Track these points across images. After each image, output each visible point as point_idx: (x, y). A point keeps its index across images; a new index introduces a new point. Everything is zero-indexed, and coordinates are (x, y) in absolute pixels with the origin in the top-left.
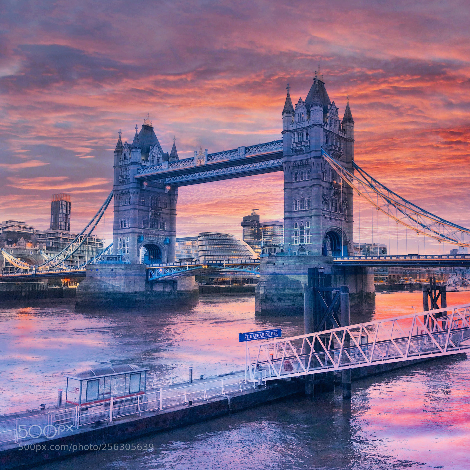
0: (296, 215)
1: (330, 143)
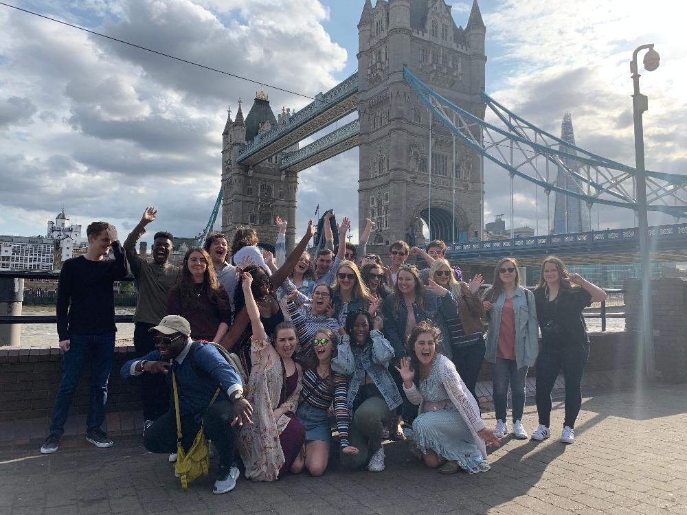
0: (373, 184)
1: (430, 61)
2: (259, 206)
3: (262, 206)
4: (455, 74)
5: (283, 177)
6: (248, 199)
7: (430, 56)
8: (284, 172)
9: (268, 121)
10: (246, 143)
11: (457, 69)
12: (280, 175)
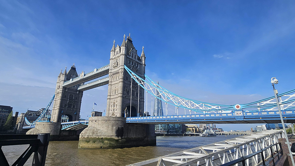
0: (112, 97)
1: (131, 64)
2: (68, 101)
4: (137, 68)
5: (78, 93)
6: (64, 99)
7: (131, 63)
10: (66, 80)
11: (138, 67)
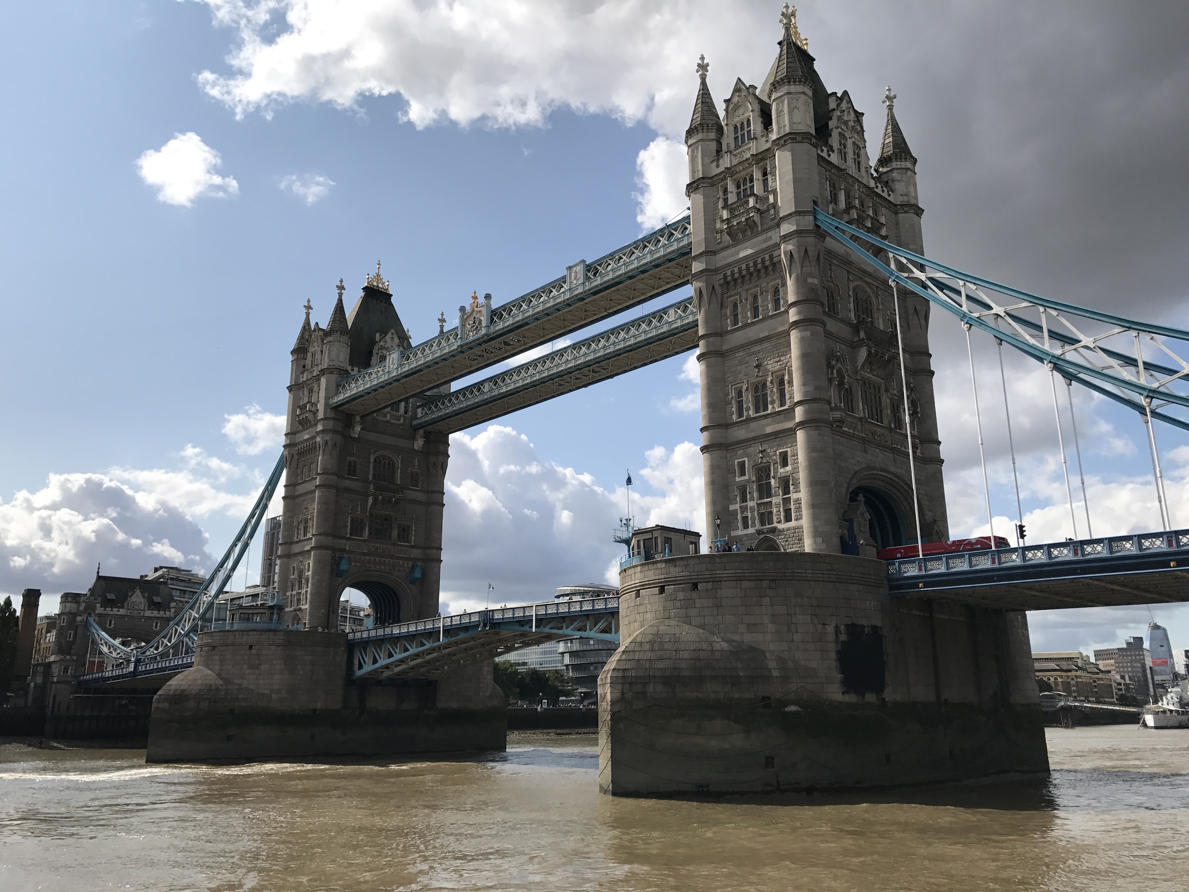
0: (741, 434)
2: (370, 500)
3: (375, 500)
4: (882, 232)
5: (419, 444)
6: (347, 483)
8: (421, 432)
9: (392, 331)
10: (349, 368)
11: (883, 225)
12: (414, 439)
